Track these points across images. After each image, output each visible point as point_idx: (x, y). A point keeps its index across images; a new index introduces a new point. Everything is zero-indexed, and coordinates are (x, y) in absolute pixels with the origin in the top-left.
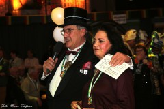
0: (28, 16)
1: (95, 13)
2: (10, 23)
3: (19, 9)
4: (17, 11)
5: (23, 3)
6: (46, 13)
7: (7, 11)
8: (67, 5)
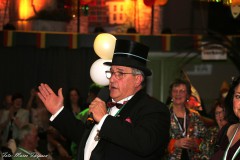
0: (43, 33)
1: (168, 36)
2: (10, 43)
3: (30, 19)
4: (25, 22)
5: (37, 9)
6: (78, 30)
7: (7, 21)
8: (118, 17)
